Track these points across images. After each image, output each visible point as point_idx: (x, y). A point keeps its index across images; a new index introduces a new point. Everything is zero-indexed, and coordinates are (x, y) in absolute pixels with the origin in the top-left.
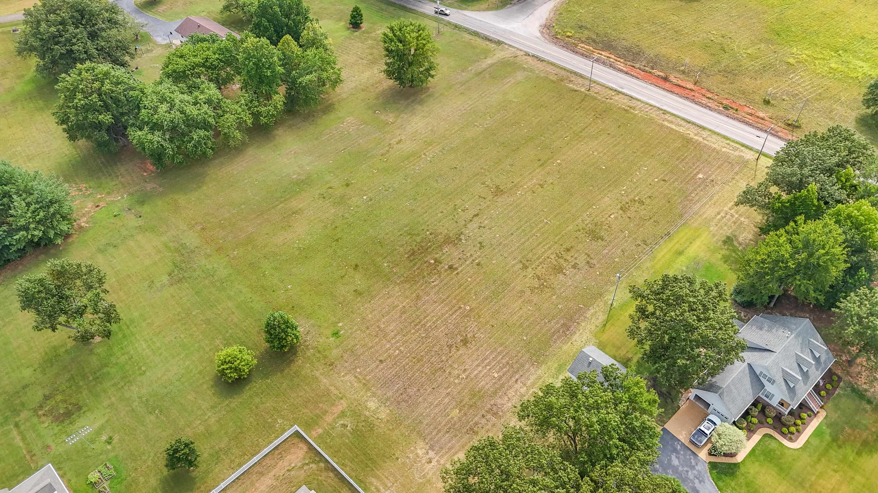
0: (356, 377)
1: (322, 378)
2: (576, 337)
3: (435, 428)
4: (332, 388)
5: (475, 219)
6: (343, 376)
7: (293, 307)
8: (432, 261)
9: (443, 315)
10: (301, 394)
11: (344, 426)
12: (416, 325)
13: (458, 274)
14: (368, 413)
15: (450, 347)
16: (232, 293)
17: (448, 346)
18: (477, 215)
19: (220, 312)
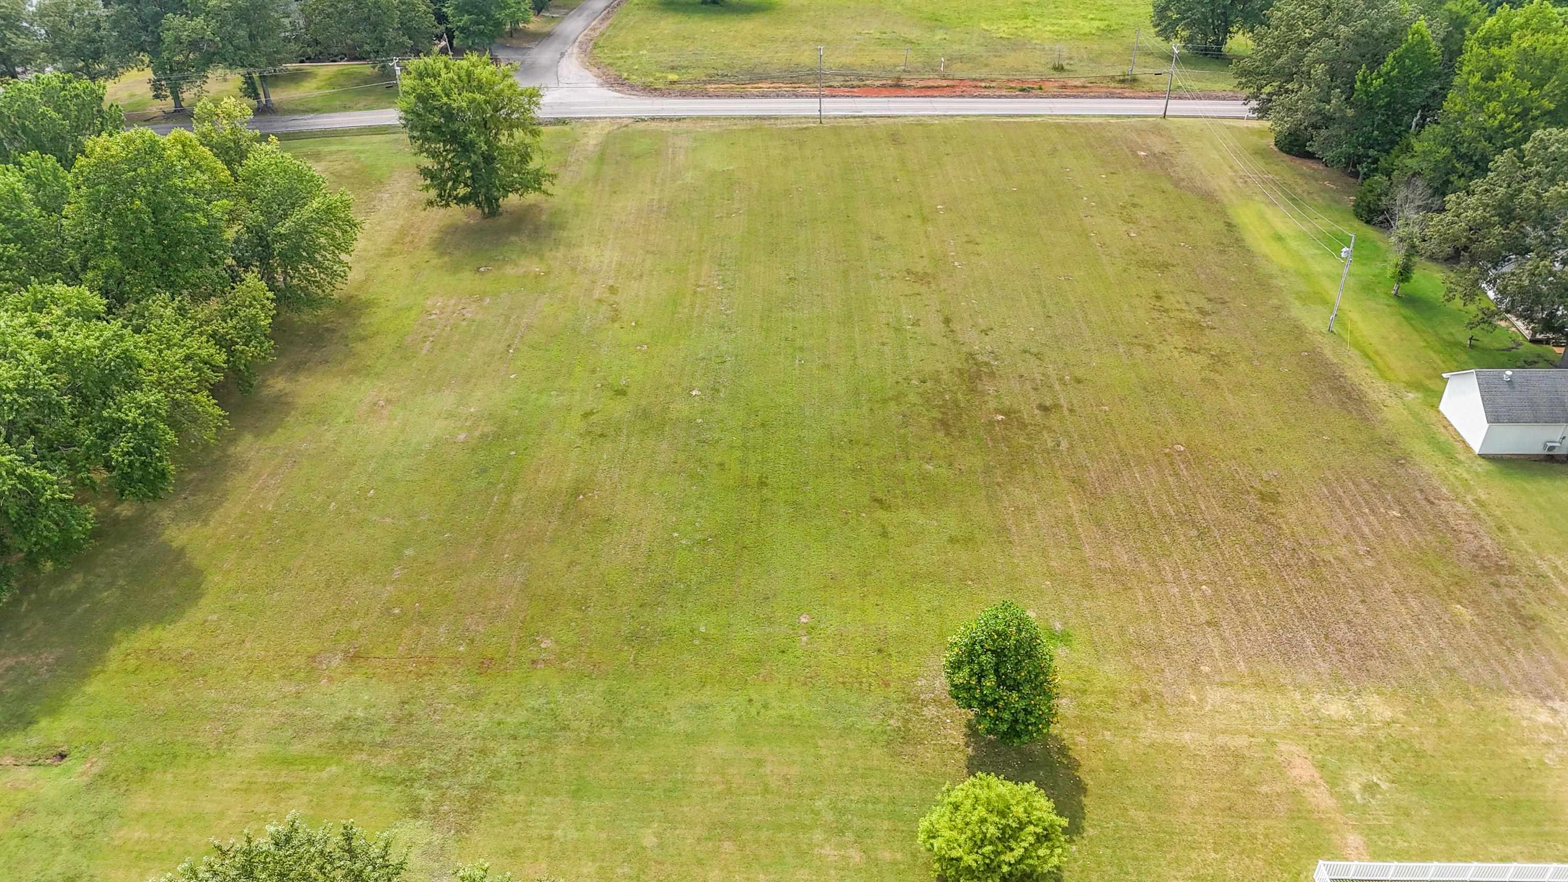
0: (1223, 685)
1: (1171, 737)
2: (1372, 396)
3: (1485, 660)
4: (1221, 740)
5: (955, 326)
6: (1201, 700)
7: (880, 651)
8: (1000, 417)
9: (1164, 482)
10: (1194, 799)
11: (1370, 788)
12: (1154, 527)
13: (1071, 411)
14: (1356, 730)
15: (1261, 520)
16: (683, 725)
17: (1257, 521)
18: (947, 321)
19: (720, 788)
